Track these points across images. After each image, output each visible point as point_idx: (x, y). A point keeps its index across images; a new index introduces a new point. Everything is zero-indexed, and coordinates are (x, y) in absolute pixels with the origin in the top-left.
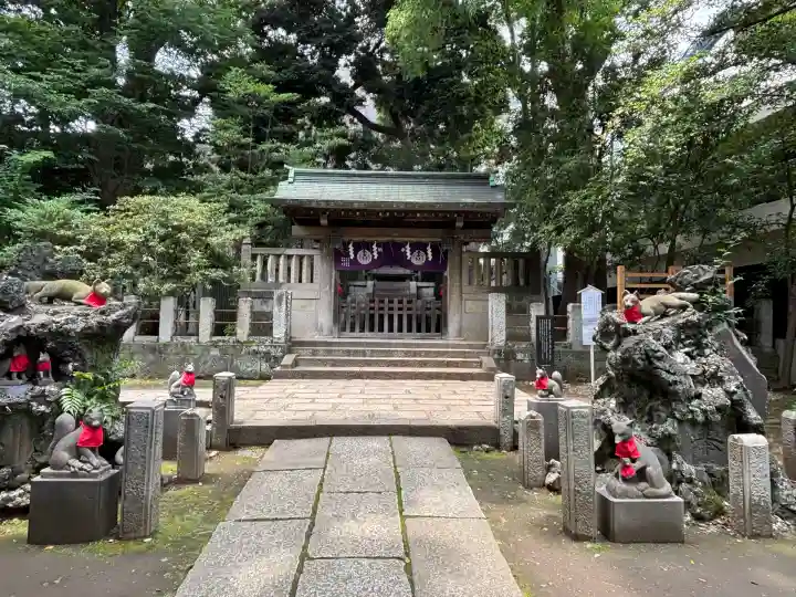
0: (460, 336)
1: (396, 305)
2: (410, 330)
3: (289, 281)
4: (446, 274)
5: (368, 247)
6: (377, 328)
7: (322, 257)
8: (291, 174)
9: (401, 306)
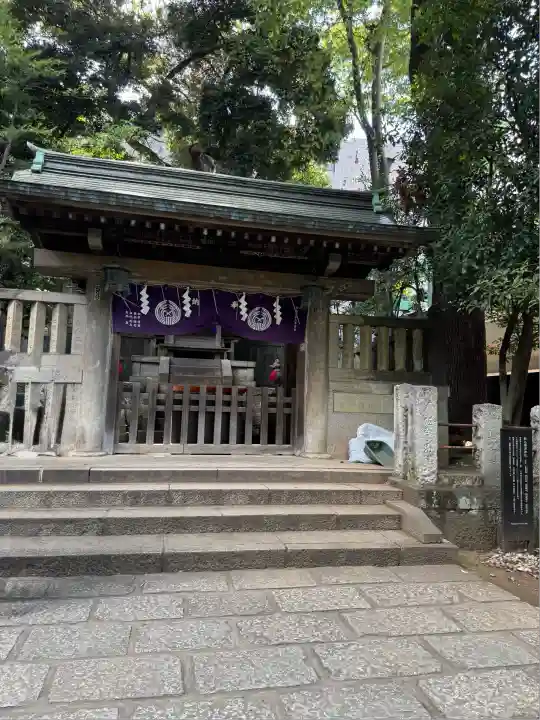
0: (325, 452)
1: (220, 396)
2: (241, 440)
3: (23, 349)
4: (304, 347)
5: (174, 296)
6: (184, 436)
7: (91, 310)
8: (39, 157)
9: (227, 398)
